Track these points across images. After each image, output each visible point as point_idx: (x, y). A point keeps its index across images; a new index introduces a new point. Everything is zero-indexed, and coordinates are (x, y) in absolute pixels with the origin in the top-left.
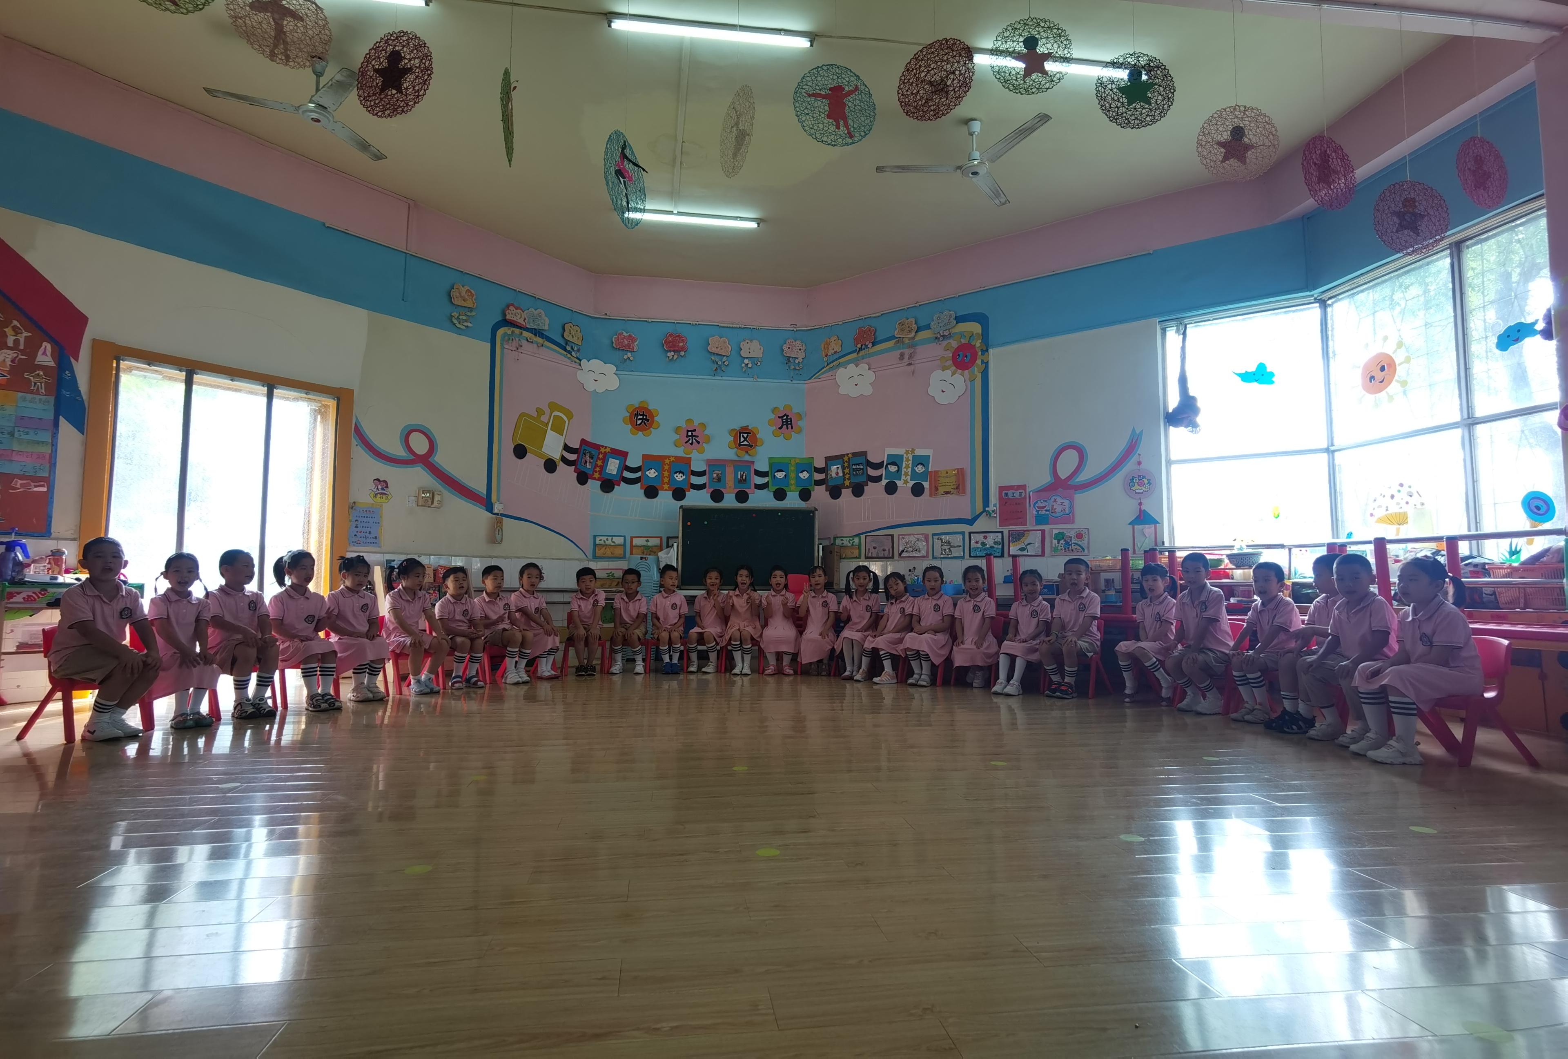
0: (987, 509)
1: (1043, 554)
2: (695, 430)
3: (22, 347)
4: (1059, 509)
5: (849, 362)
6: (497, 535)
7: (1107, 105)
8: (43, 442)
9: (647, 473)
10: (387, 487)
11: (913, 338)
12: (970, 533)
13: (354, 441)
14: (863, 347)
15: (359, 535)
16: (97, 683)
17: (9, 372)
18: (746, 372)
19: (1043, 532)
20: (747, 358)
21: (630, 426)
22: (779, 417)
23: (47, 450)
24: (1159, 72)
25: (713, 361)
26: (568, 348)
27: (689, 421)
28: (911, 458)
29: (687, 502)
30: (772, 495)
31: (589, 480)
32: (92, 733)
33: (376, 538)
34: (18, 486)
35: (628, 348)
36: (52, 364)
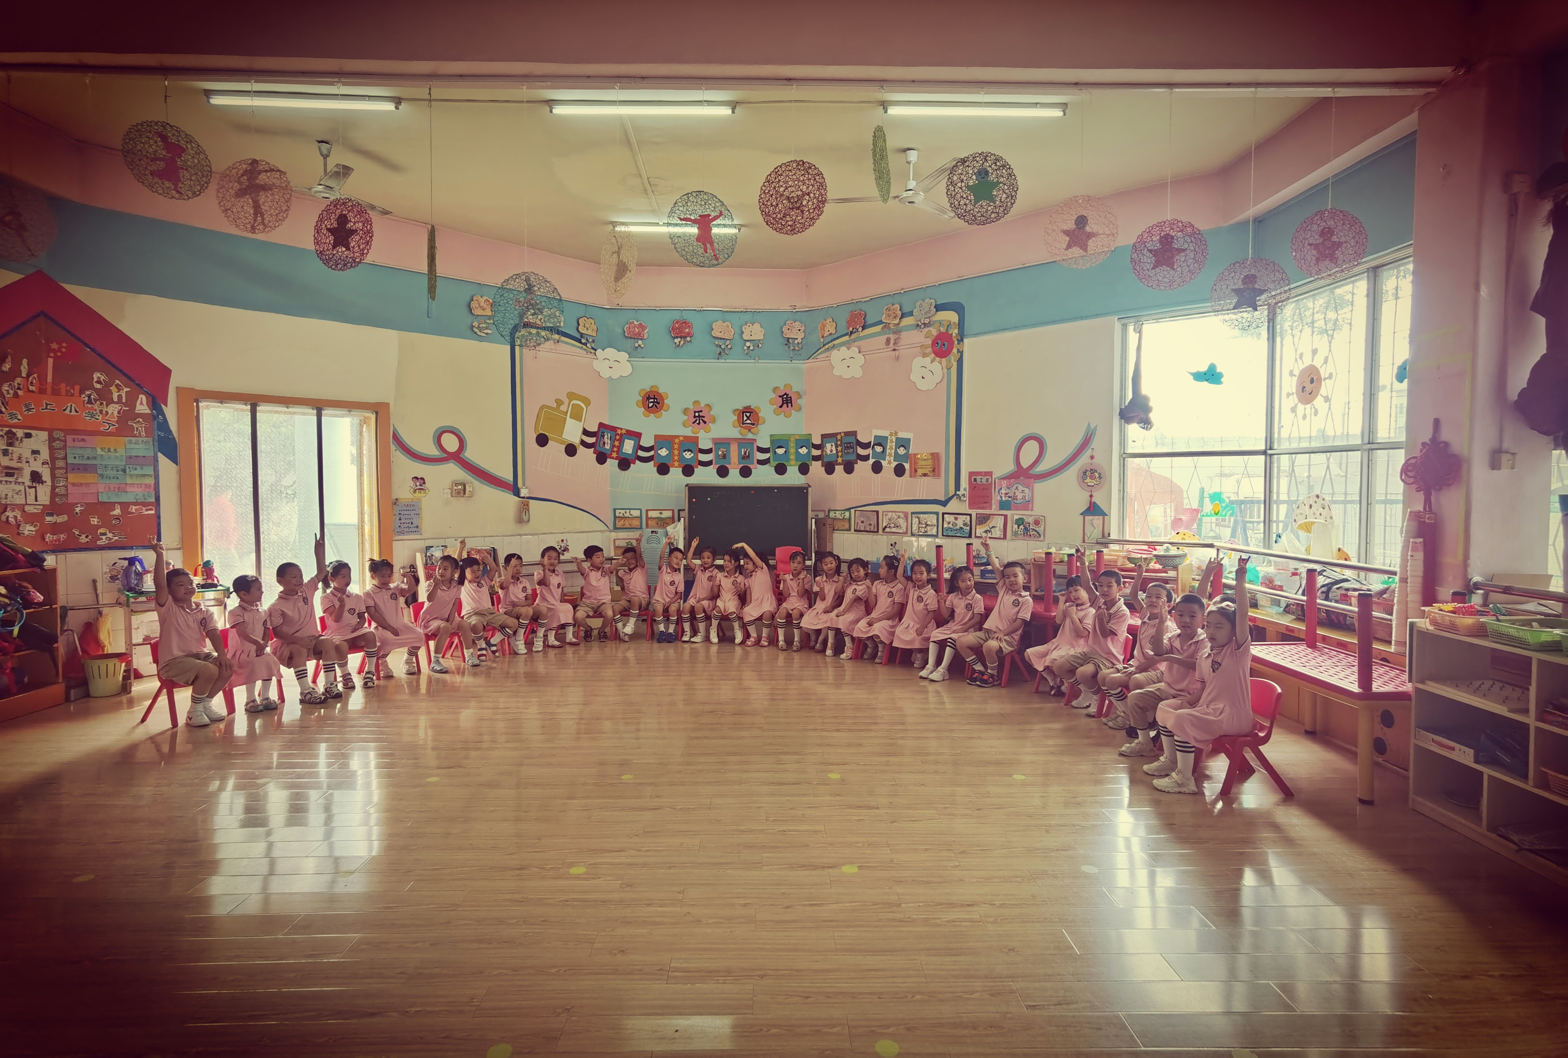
0: (958, 493)
1: (1005, 537)
2: (701, 411)
3: (124, 400)
4: (1020, 496)
5: (842, 344)
6: (524, 517)
7: (956, 203)
8: (148, 475)
9: (659, 452)
10: (424, 483)
11: (899, 324)
12: (943, 514)
13: (393, 447)
14: (854, 330)
15: (402, 525)
16: (190, 683)
17: (117, 422)
18: (747, 354)
19: (1006, 517)
20: (748, 341)
21: (643, 409)
22: (780, 396)
23: (151, 481)
24: (1004, 171)
25: (717, 345)
26: (583, 341)
27: (696, 403)
28: (894, 440)
29: (694, 480)
30: (773, 469)
31: (608, 460)
32: (190, 719)
33: (417, 527)
34: (134, 511)
35: (638, 337)
36: (148, 411)
